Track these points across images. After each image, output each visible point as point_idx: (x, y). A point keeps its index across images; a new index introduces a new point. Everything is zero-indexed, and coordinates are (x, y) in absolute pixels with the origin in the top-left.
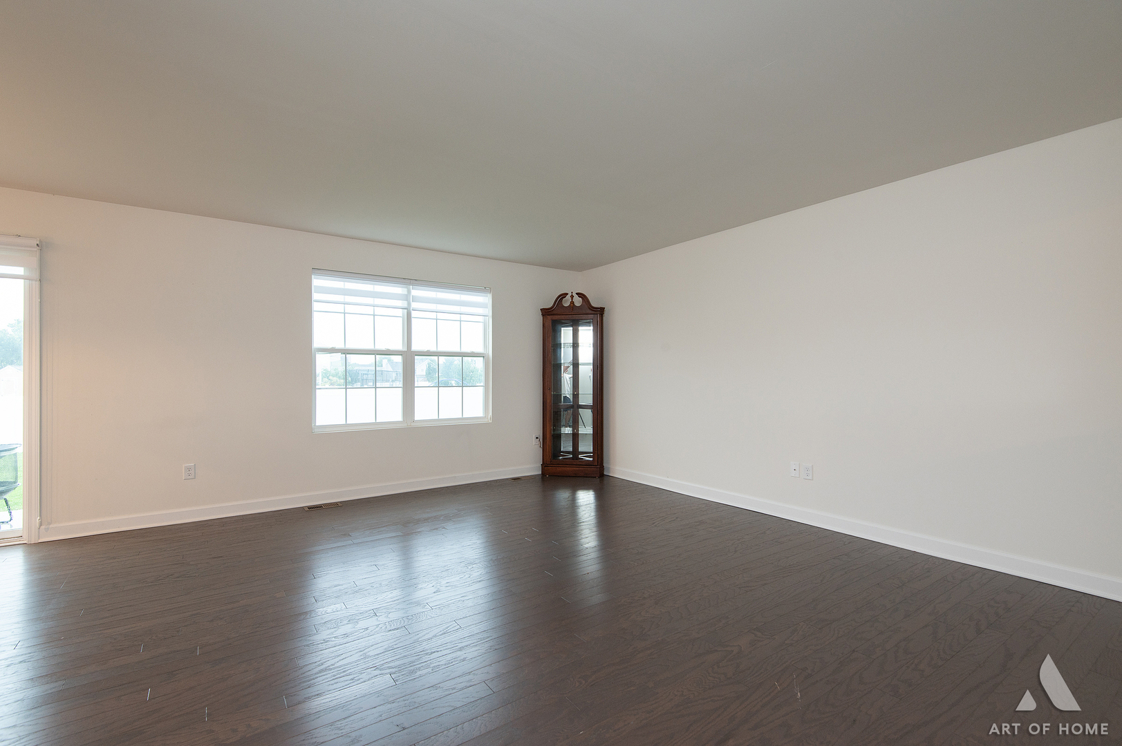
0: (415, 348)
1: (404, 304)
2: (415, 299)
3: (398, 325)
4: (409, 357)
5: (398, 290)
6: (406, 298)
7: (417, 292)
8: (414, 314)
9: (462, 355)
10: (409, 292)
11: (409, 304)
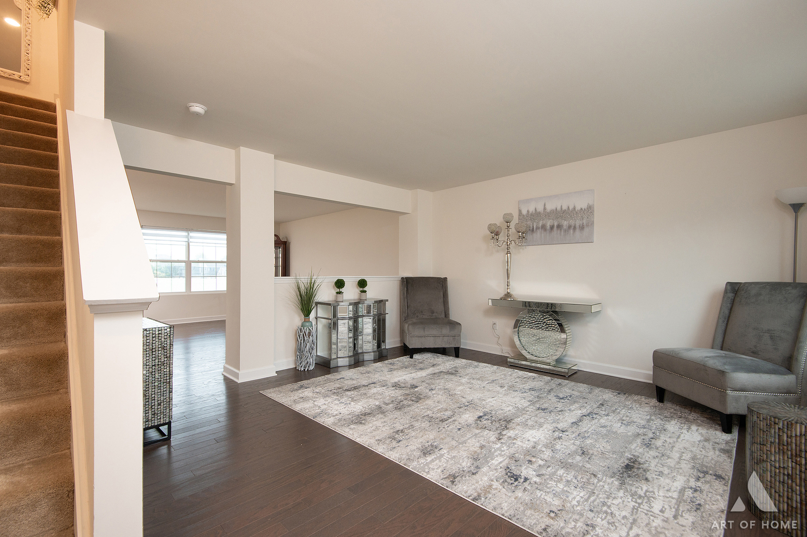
0: (191, 259)
1: (186, 240)
2: (191, 237)
3: (184, 249)
4: (188, 263)
5: (184, 233)
6: (187, 237)
7: (192, 234)
8: (190, 244)
9: (216, 262)
10: (189, 234)
11: (189, 240)
